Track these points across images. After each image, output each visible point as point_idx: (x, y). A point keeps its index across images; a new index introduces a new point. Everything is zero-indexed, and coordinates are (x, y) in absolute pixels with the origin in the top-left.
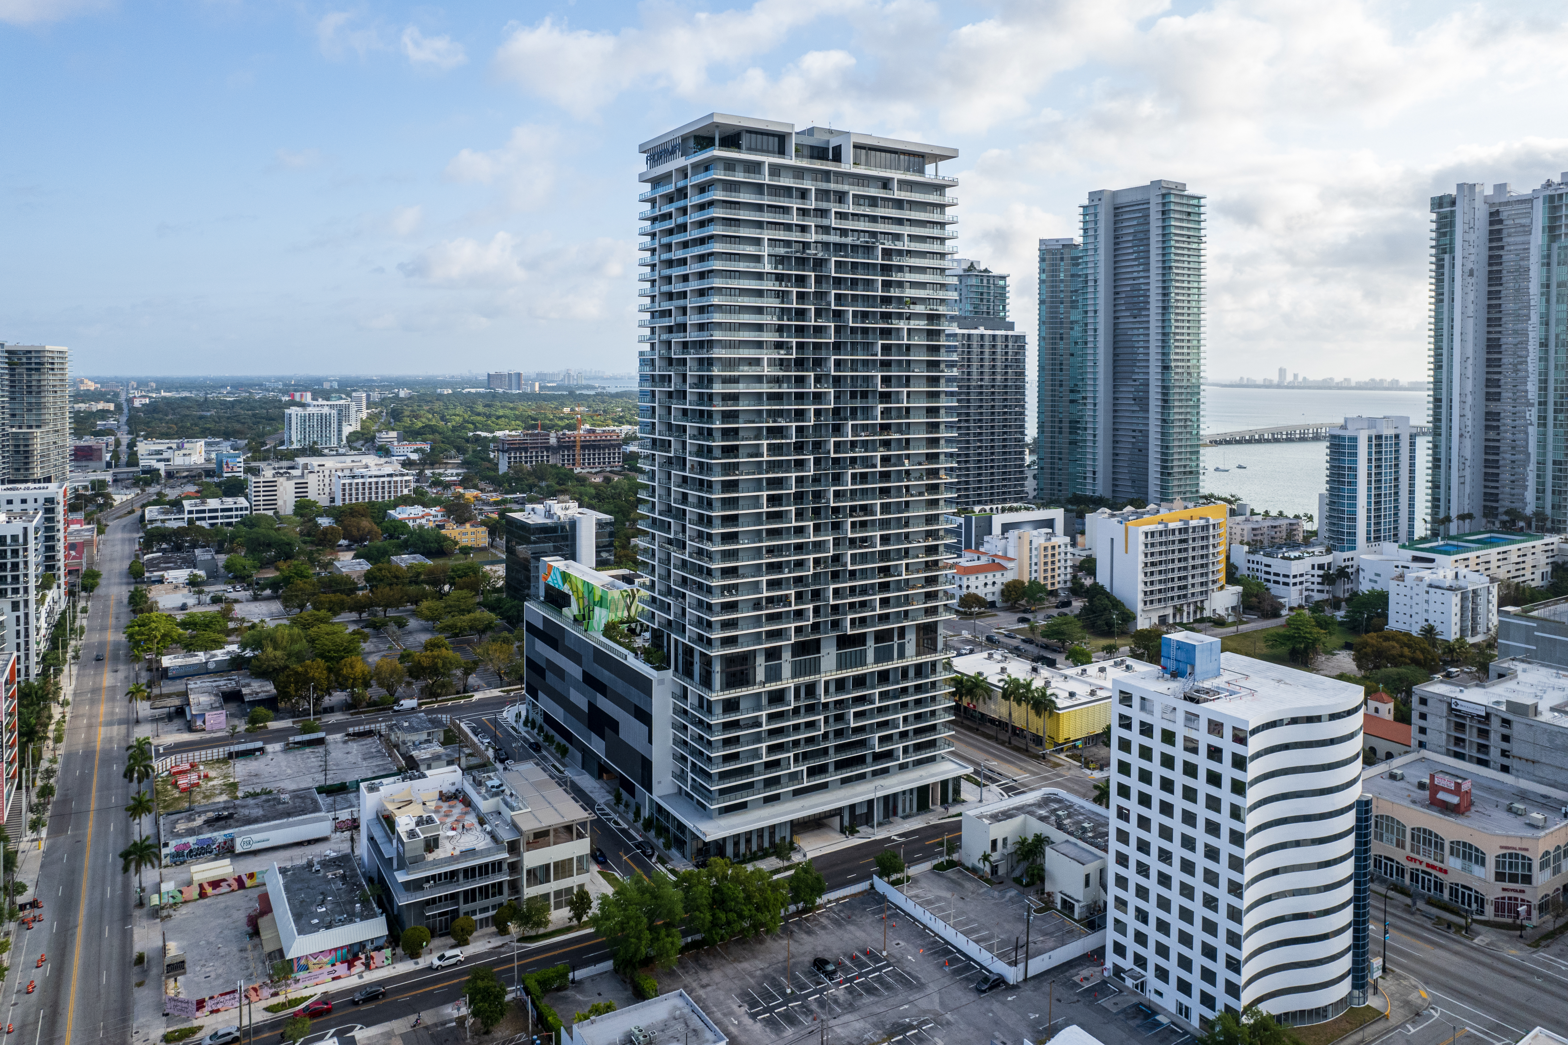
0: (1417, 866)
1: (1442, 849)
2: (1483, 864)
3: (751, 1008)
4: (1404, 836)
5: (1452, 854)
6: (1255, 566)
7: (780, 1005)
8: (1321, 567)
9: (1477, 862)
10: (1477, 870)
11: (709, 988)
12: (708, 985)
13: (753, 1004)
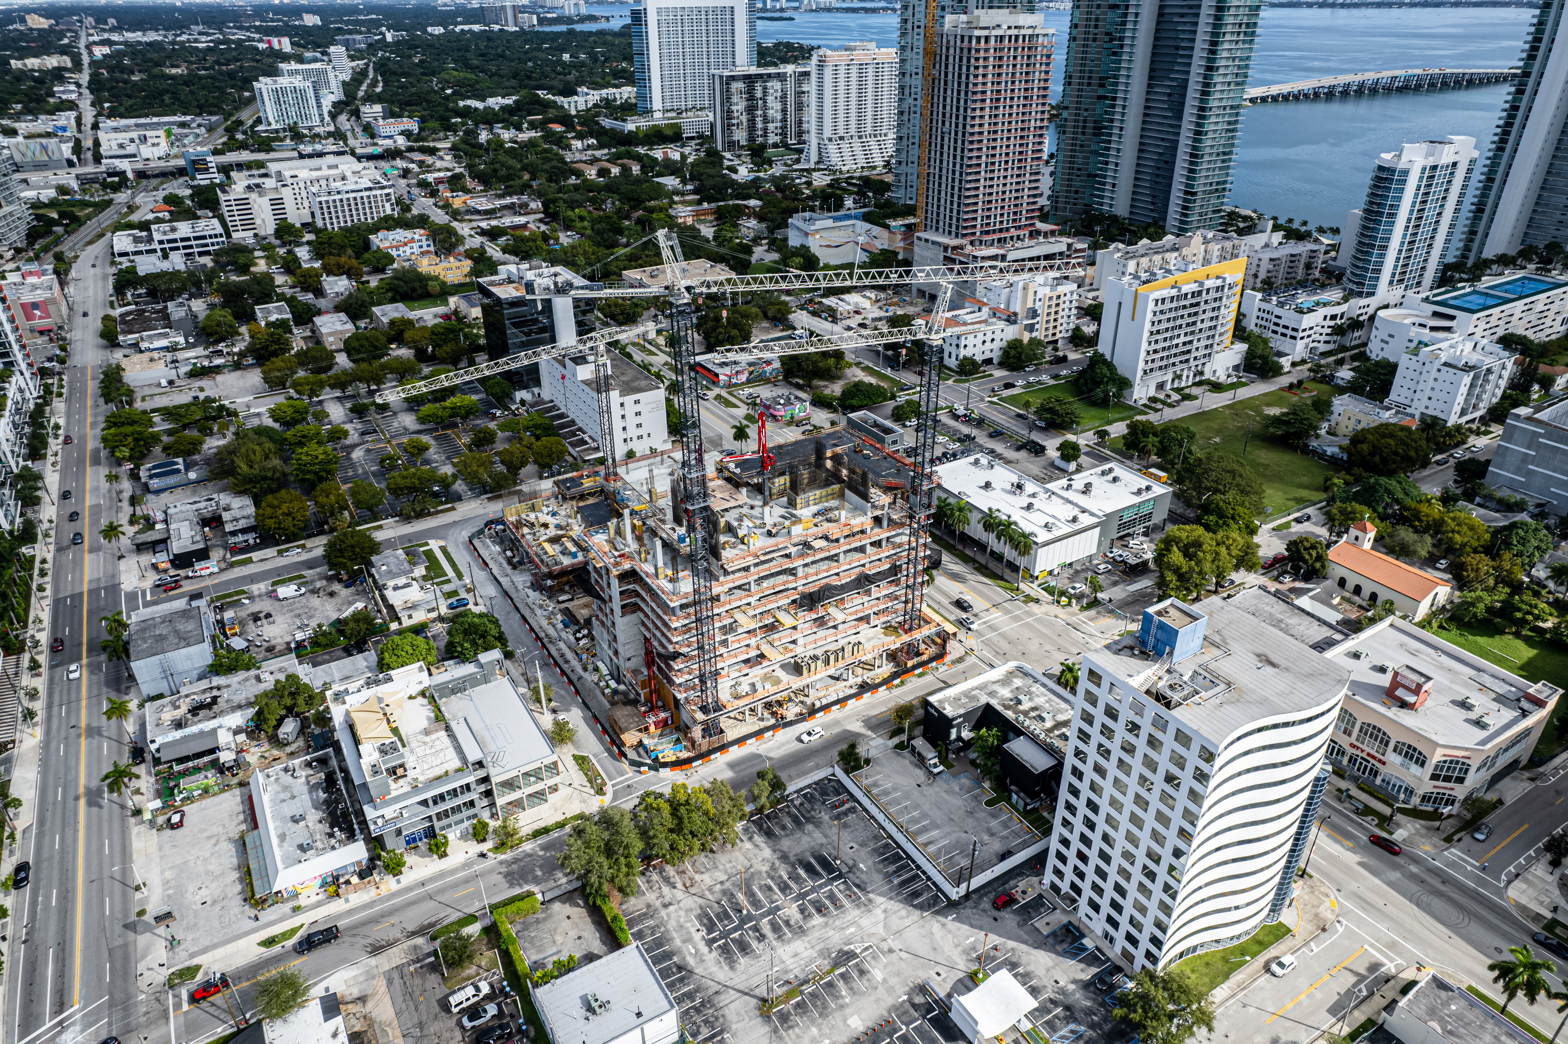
0: (1358, 752)
1: (1387, 745)
2: (1422, 765)
3: (709, 933)
4: (1353, 726)
5: (1395, 750)
6: (1265, 316)
7: (735, 929)
8: (1334, 317)
9: (1417, 762)
10: (1415, 769)
11: (671, 908)
12: (670, 904)
13: (711, 928)
